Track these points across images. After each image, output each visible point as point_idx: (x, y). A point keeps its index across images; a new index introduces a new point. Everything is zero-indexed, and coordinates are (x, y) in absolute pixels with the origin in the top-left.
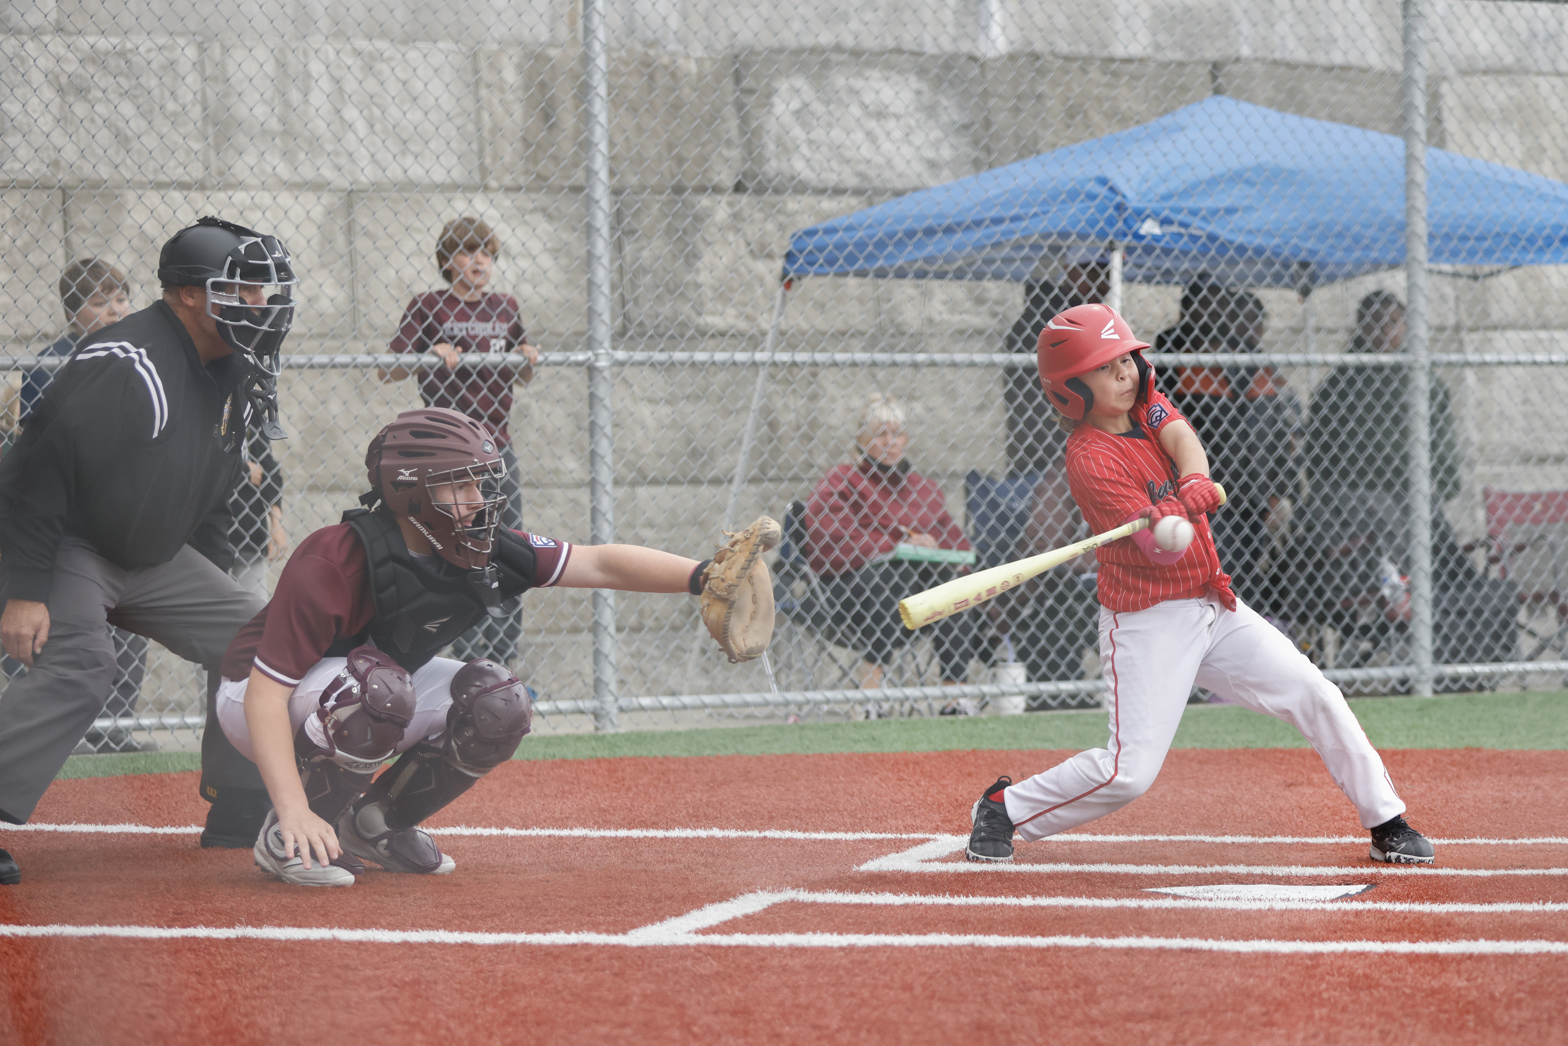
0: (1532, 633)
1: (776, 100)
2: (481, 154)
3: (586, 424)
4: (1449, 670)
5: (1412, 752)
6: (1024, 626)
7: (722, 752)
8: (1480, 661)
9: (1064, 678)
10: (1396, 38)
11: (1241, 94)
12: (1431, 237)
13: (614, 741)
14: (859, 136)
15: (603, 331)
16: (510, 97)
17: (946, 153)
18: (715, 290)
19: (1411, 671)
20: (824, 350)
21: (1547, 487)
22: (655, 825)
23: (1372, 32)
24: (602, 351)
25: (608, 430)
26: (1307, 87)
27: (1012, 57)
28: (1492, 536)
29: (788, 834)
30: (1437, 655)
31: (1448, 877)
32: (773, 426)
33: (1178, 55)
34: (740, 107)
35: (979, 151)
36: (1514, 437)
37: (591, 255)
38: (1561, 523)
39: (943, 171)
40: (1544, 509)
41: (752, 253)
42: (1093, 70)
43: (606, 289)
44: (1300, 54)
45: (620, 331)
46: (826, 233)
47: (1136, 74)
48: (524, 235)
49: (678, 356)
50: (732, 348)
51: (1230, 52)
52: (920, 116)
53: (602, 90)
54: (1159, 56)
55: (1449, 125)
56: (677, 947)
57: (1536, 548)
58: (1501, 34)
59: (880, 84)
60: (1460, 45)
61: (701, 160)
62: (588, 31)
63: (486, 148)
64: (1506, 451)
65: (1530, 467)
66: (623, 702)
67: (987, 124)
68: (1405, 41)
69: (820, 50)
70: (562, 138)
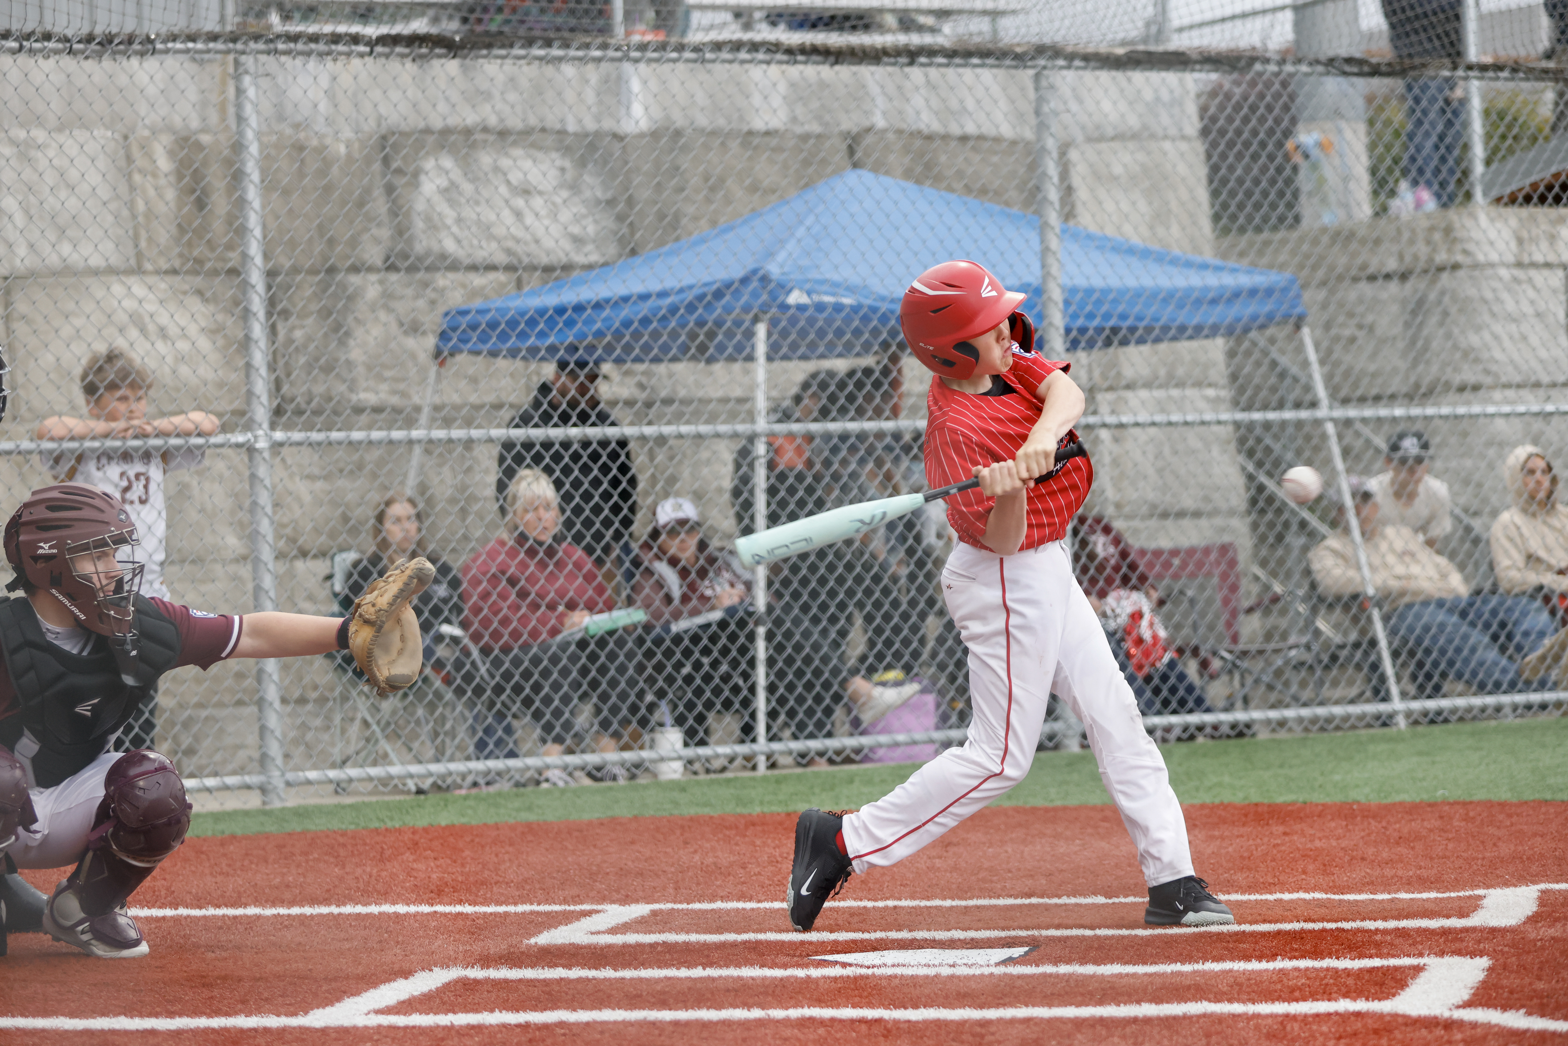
1: (423, 179)
2: (136, 238)
3: (247, 503)
5: (1064, 808)
7: (389, 824)
10: (1028, 108)
11: (880, 168)
12: (1067, 303)
13: (282, 815)
14: (507, 216)
15: (261, 413)
16: (163, 181)
17: (591, 229)
18: (369, 368)
19: (1058, 726)
20: (479, 427)
21: (1184, 543)
22: (326, 902)
23: (1003, 104)
24: (260, 432)
25: (269, 509)
26: (943, 158)
27: (655, 134)
29: (459, 909)
31: (1107, 938)
33: (815, 128)
34: (390, 189)
35: (625, 230)
36: (1151, 496)
37: (248, 338)
38: (1200, 579)
39: (590, 247)
40: (1184, 565)
41: (406, 333)
42: (734, 145)
43: (263, 371)
44: (936, 127)
45: (278, 412)
46: (479, 312)
47: (778, 149)
48: (182, 319)
49: (335, 435)
50: (390, 426)
51: (867, 123)
52: (565, 194)
53: (256, 177)
54: (799, 130)
55: (1082, 193)
56: (355, 1028)
57: (1177, 603)
58: (1131, 103)
59: (527, 164)
60: (1090, 115)
61: (354, 242)
62: (240, 119)
63: (143, 234)
64: (1144, 509)
65: (1169, 523)
66: (290, 776)
67: (630, 202)
68: (1037, 113)
69: (468, 132)
70: (218, 225)
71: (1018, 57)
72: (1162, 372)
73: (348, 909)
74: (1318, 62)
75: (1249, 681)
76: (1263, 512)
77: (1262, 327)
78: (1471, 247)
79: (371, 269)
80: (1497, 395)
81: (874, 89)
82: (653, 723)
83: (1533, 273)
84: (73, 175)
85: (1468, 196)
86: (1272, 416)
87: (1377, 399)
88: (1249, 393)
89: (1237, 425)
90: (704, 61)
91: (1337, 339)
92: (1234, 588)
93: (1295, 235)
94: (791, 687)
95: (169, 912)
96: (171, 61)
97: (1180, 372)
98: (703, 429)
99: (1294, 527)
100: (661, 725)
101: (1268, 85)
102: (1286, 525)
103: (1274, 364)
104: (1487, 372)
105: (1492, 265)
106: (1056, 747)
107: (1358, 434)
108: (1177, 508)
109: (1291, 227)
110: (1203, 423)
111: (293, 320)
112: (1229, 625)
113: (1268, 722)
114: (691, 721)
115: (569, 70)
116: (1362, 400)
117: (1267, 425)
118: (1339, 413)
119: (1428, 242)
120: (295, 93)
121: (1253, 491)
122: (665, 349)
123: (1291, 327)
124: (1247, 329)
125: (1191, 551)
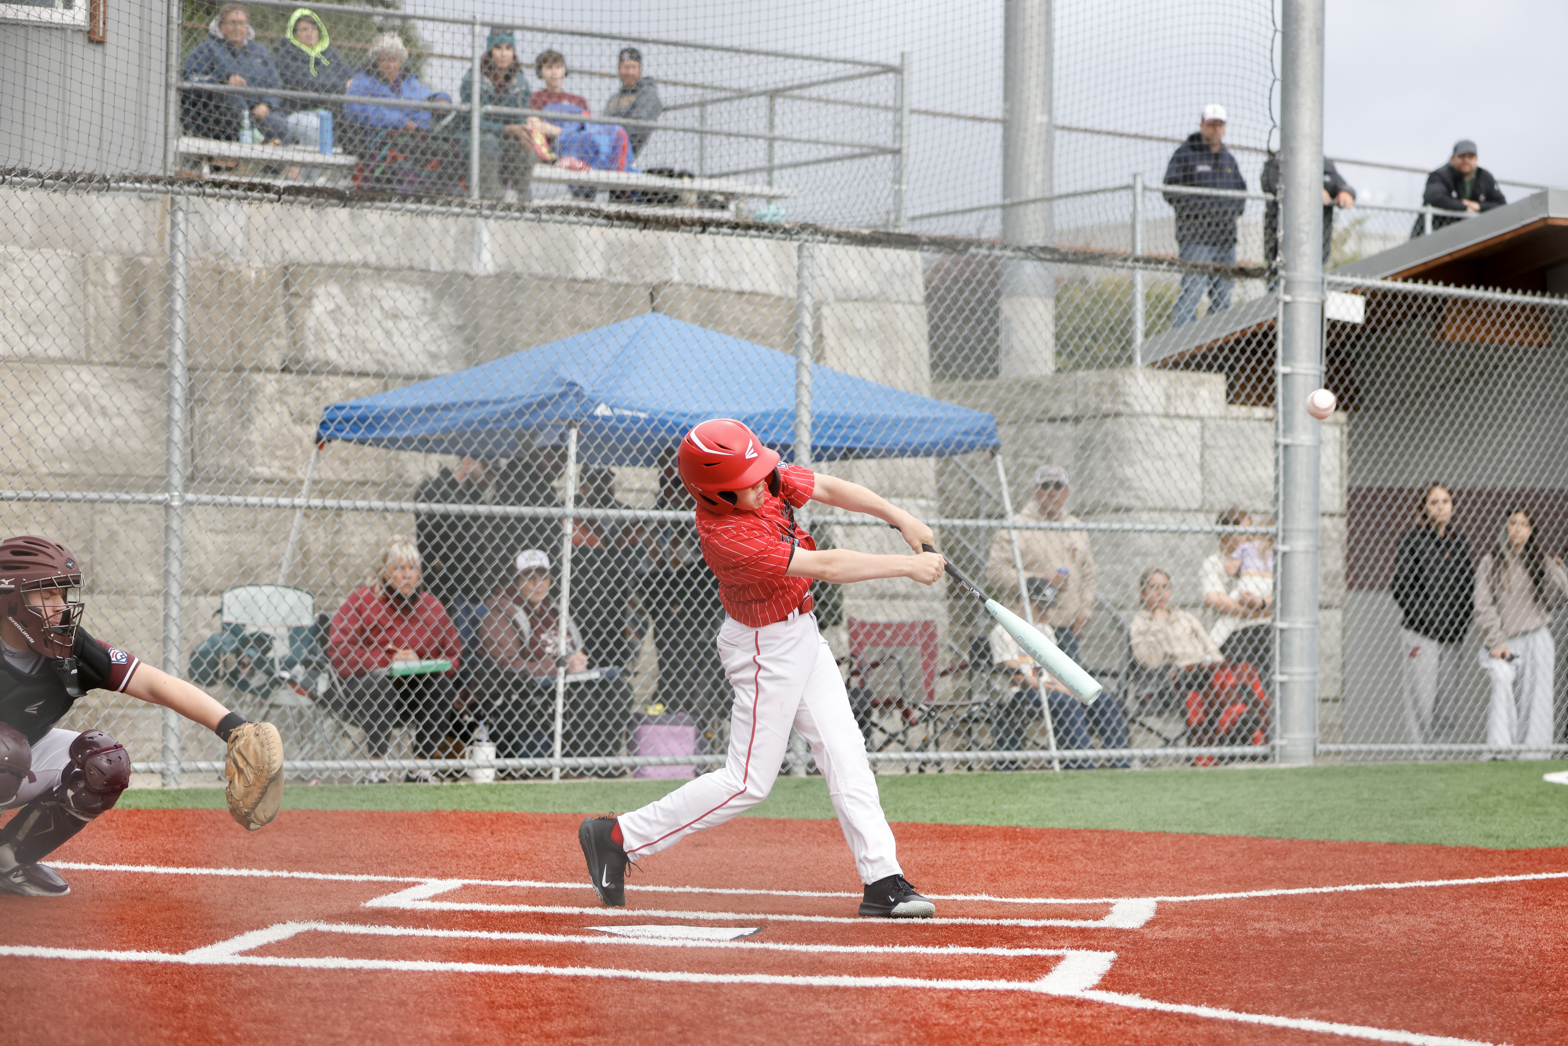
0: (882, 730)
1: (315, 301)
2: (87, 337)
3: (162, 549)
5: (791, 821)
6: (495, 715)
9: (524, 755)
10: (791, 272)
11: (674, 312)
12: (814, 426)
13: (177, 795)
14: (379, 333)
15: (177, 478)
16: (111, 293)
17: (445, 348)
18: (265, 447)
20: (347, 497)
21: (896, 618)
22: (207, 865)
23: (773, 267)
24: (176, 493)
25: (179, 554)
26: (724, 308)
27: (498, 276)
28: (853, 655)
29: (311, 875)
31: (819, 923)
32: (306, 555)
33: (625, 279)
34: (288, 307)
35: (471, 349)
37: (170, 418)
38: (906, 647)
39: (443, 362)
40: (895, 635)
41: (295, 422)
42: (561, 288)
43: (181, 445)
44: (720, 283)
45: (191, 478)
46: (352, 408)
47: (595, 294)
48: (119, 401)
49: (235, 499)
50: (278, 494)
51: (666, 278)
52: (425, 319)
53: (183, 291)
54: (612, 279)
55: (830, 340)
56: (224, 966)
57: (888, 665)
58: (872, 273)
59: (397, 294)
60: (840, 280)
61: (258, 348)
62: (173, 246)
63: (93, 333)
64: (866, 590)
65: (885, 602)
66: (185, 765)
67: (477, 328)
68: (799, 276)
69: (351, 266)
70: (151, 328)
71: (785, 231)
72: (886, 484)
73: (224, 872)
74: (1019, 249)
75: (941, 728)
76: (958, 597)
77: (966, 452)
78: (1130, 400)
79: (269, 370)
80: (1145, 516)
81: (673, 251)
83: (1177, 422)
84: (40, 283)
85: (1130, 360)
86: (969, 523)
88: (953, 504)
89: (942, 528)
90: (540, 220)
91: (1023, 465)
92: (933, 656)
93: (994, 383)
95: (83, 866)
96: (122, 198)
97: (900, 485)
101: (980, 264)
103: (973, 482)
104: (1138, 498)
105: (1146, 415)
108: (891, 592)
109: (991, 377)
111: (207, 406)
112: (927, 684)
113: (953, 761)
115: (434, 222)
117: (965, 530)
119: (1097, 394)
120: (217, 228)
121: (951, 581)
123: (987, 454)
124: (954, 453)
125: (901, 625)
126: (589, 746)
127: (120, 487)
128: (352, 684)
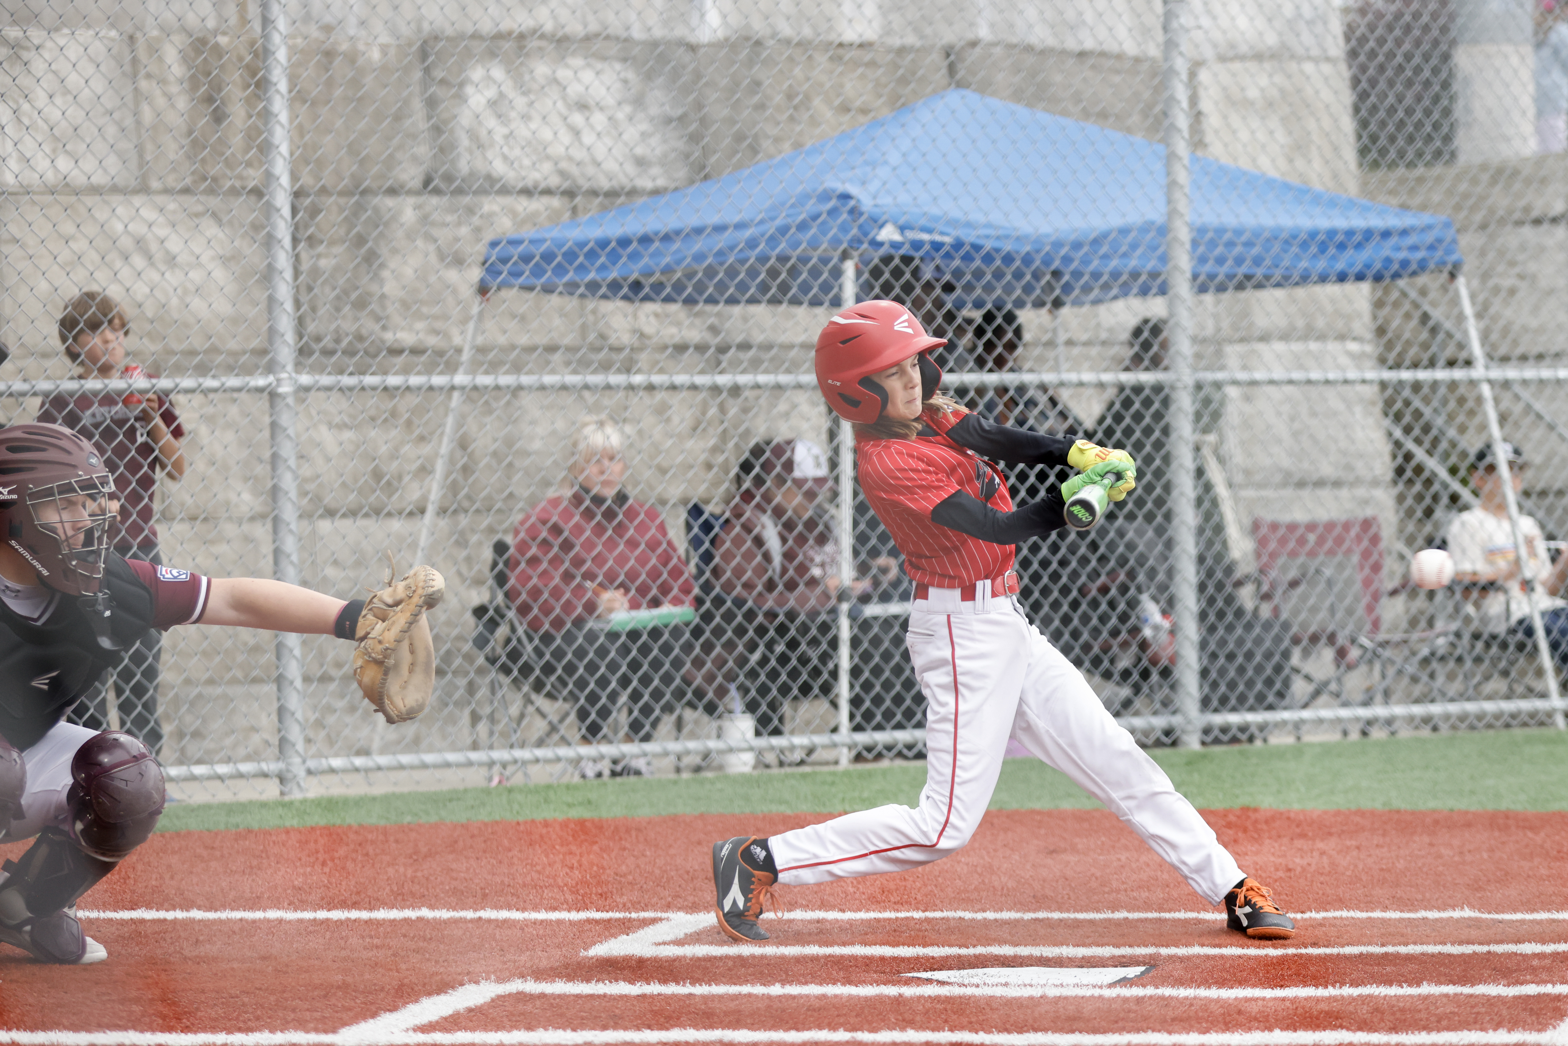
0: (1307, 677)
1: (469, 89)
2: (140, 151)
3: (267, 455)
4: (1219, 719)
6: (753, 674)
7: (424, 819)
8: (1252, 709)
10: (1154, 23)
11: (986, 88)
12: (1195, 243)
13: (303, 807)
14: (565, 135)
15: (286, 353)
16: (174, 89)
17: (659, 150)
19: (1176, 720)
20: (530, 372)
21: (1322, 516)
22: (355, 905)
23: (1127, 18)
24: (284, 375)
25: (292, 463)
26: (1058, 78)
28: (1262, 571)
29: (504, 914)
30: (1205, 703)
31: (1234, 958)
32: (470, 458)
33: (911, 39)
35: (697, 154)
36: (1286, 462)
37: (270, 268)
38: (1339, 557)
39: (655, 171)
40: (1321, 541)
41: (448, 266)
42: (822, 59)
43: (289, 306)
44: (1051, 42)
45: (303, 352)
46: (532, 242)
47: (872, 64)
48: (197, 247)
49: (370, 380)
50: (429, 370)
51: (970, 36)
52: (628, 109)
53: (283, 86)
54: (895, 43)
55: (1212, 121)
57: (1312, 584)
58: (1270, 20)
59: (587, 76)
60: (1224, 32)
61: (390, 162)
62: (266, 21)
63: (149, 147)
64: (1278, 478)
65: (1306, 493)
66: (312, 764)
67: (705, 121)
68: (1166, 28)
69: (523, 39)
70: (237, 140)
72: (1300, 323)
73: (381, 914)
75: (1391, 672)
76: (1410, 482)
77: (1414, 274)
79: (410, 192)
82: (721, 709)
84: (73, 79)
86: (1422, 375)
87: (1540, 357)
88: (1398, 349)
89: (1383, 385)
91: (1496, 290)
92: (1376, 568)
93: (1452, 172)
94: (877, 671)
97: (1320, 323)
98: (783, 379)
99: (1445, 500)
100: (730, 712)
102: (1436, 498)
103: (1426, 317)
106: (1174, 744)
107: (1517, 397)
108: (1315, 477)
109: (1447, 163)
110: (1346, 382)
111: (321, 249)
112: (1370, 609)
113: (1411, 719)
114: (764, 708)
116: (1524, 358)
117: (1417, 386)
118: (1497, 373)
121: (1400, 460)
122: (742, 287)
123: (1445, 275)
124: (1396, 276)
125: (1330, 526)
126: (888, 715)
127: (202, 370)
128: (547, 639)
